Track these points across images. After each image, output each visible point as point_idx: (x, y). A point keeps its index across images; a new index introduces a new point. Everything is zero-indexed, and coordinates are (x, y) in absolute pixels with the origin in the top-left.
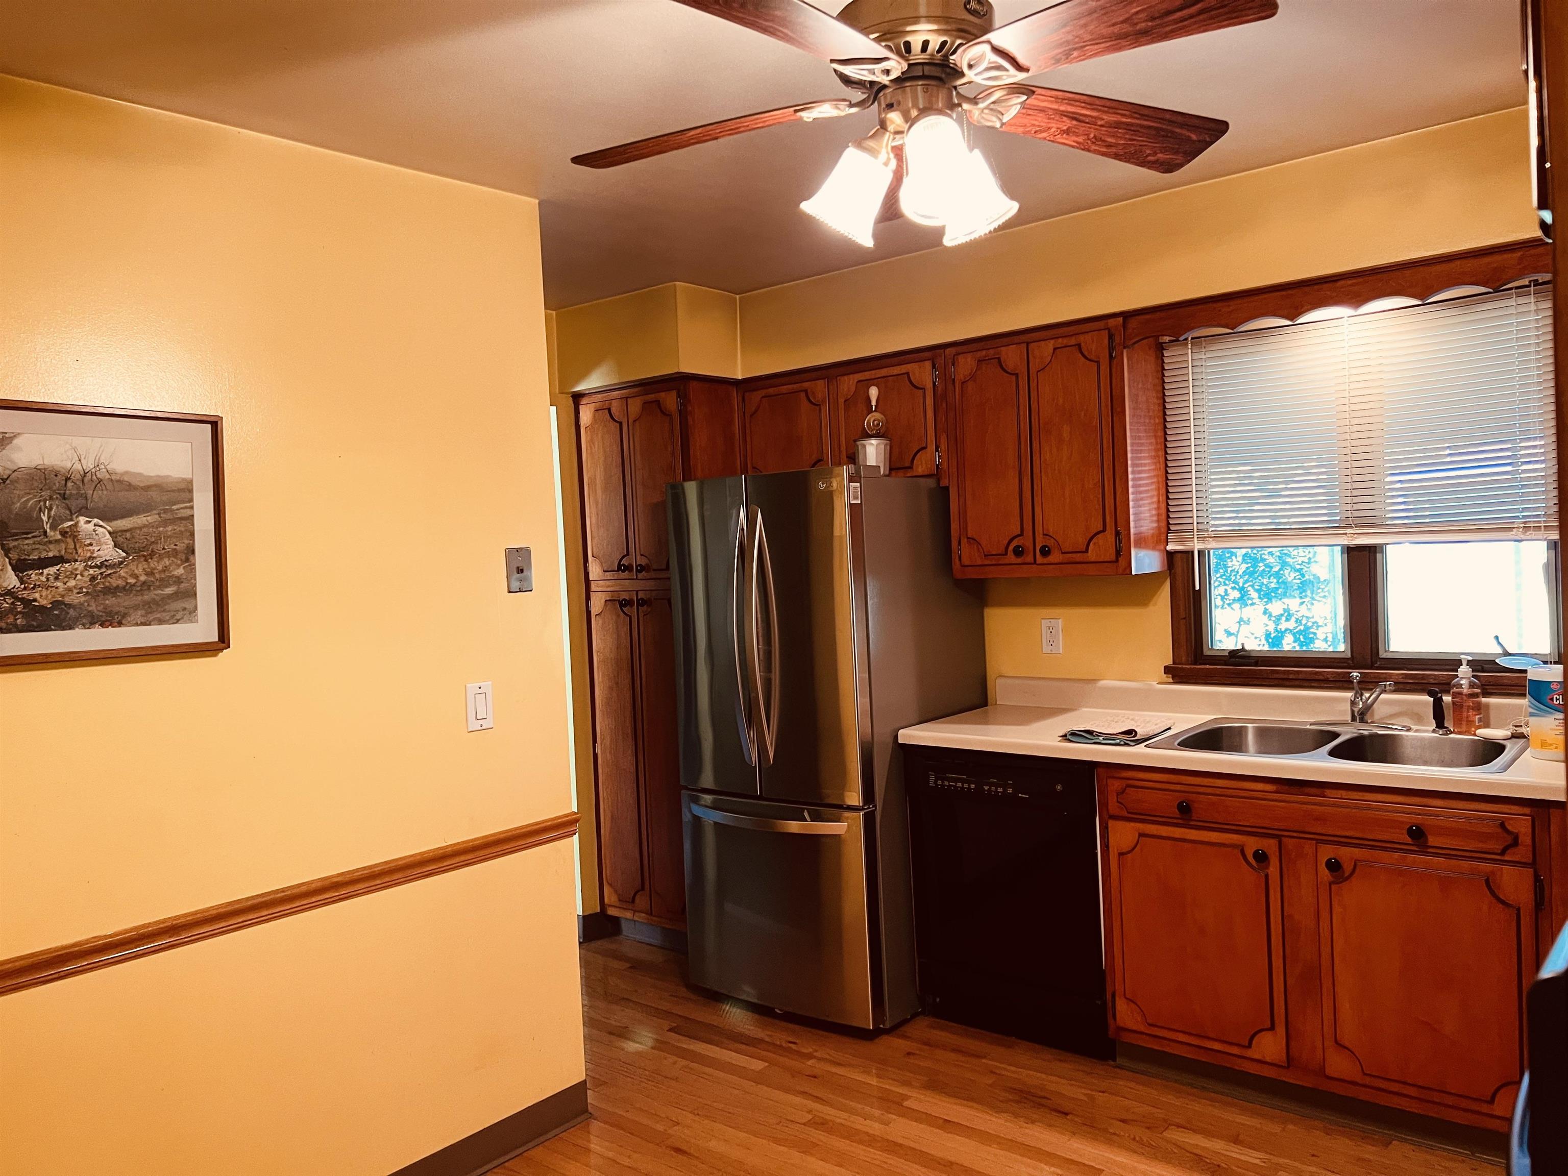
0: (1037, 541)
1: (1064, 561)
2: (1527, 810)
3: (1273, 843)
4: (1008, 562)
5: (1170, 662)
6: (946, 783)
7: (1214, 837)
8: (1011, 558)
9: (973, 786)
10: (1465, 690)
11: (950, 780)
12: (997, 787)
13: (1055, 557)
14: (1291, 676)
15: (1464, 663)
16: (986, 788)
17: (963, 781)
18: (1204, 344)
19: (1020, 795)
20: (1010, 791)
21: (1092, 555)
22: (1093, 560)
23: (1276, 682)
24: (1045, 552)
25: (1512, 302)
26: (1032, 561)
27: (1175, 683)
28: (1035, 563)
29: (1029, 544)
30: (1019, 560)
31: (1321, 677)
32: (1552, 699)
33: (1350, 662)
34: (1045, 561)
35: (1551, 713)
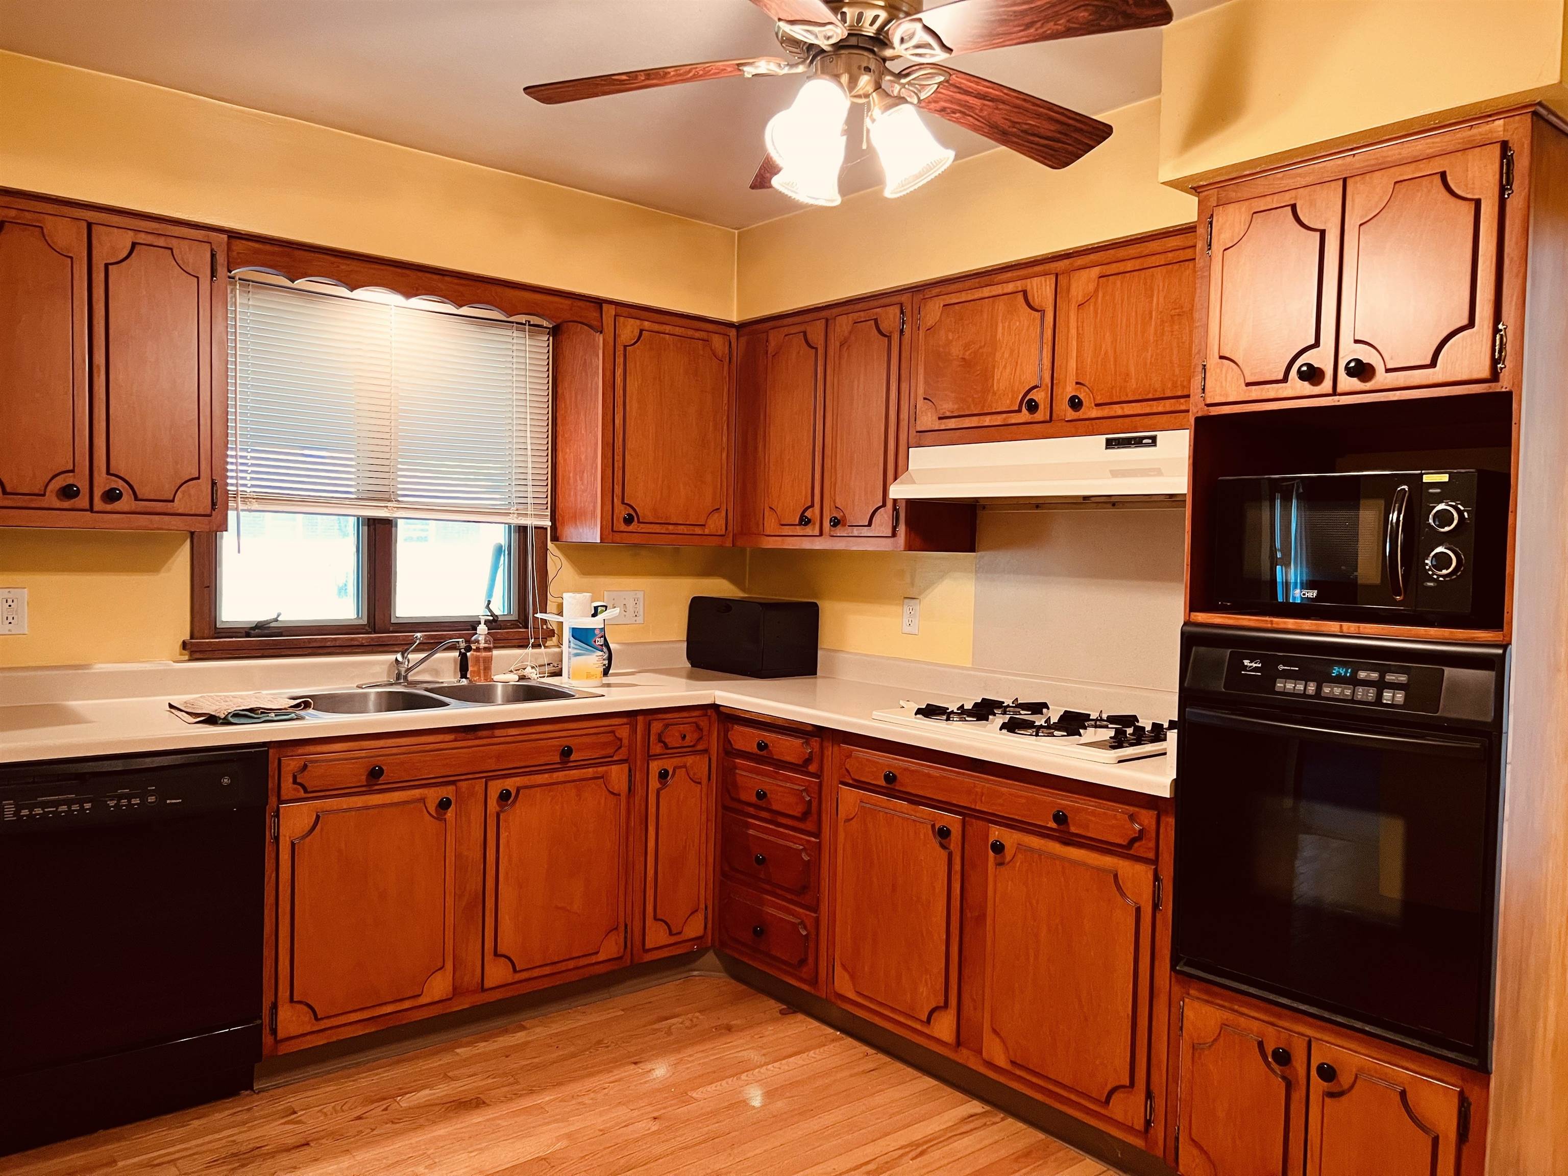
0: (96, 483)
1: (138, 510)
2: (625, 720)
3: (451, 788)
4: (46, 506)
5: (187, 637)
6: (38, 811)
7: (397, 796)
8: (52, 500)
9: (87, 806)
10: (482, 645)
11: (43, 805)
12: (129, 797)
13: (127, 502)
14: (329, 644)
15: (483, 622)
16: (112, 803)
17: (69, 803)
18: (250, 289)
19: (168, 801)
20: (151, 799)
21: (178, 505)
22: (180, 511)
23: (310, 651)
24: (111, 496)
25: (509, 333)
26: (88, 507)
27: (191, 660)
28: (91, 509)
29: (83, 486)
30: (66, 504)
31: (356, 643)
32: (595, 642)
33: (367, 628)
34: (109, 507)
35: (594, 652)
